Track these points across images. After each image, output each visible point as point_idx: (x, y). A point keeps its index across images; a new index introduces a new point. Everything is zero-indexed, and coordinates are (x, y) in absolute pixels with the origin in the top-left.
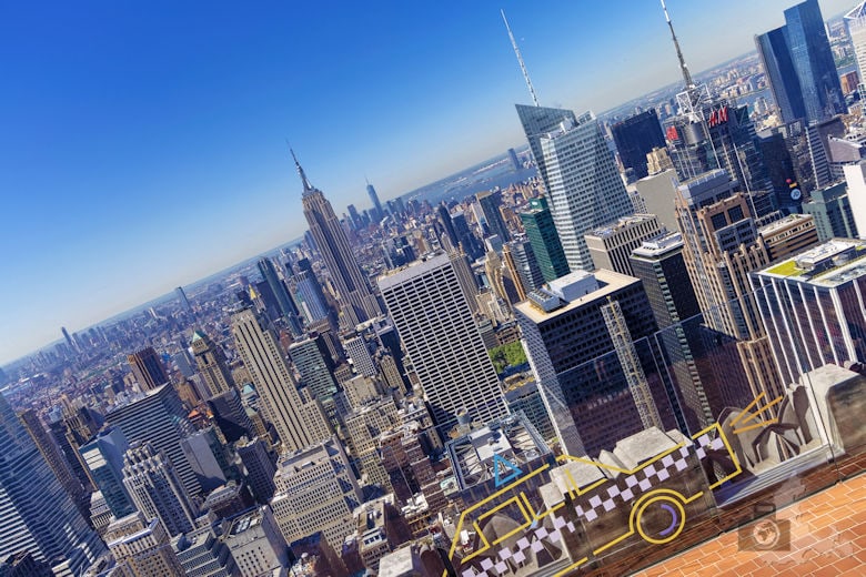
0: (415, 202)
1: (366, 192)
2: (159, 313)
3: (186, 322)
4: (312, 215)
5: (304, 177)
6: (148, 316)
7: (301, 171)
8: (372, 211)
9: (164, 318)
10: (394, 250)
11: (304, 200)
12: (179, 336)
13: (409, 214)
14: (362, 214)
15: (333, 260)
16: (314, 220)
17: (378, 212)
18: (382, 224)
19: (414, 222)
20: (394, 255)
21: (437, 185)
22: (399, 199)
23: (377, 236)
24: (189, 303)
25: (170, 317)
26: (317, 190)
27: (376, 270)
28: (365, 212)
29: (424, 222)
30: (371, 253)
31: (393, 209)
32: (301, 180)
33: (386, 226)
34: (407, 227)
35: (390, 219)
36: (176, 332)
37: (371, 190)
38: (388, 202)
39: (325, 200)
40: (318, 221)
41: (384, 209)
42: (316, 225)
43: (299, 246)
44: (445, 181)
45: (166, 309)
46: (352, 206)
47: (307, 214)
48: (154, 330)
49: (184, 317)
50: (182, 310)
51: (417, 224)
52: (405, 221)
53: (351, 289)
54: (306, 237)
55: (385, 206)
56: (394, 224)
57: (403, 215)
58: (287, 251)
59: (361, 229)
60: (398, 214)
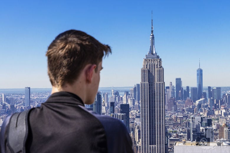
2: (7, 100)
4: (147, 74)
5: (153, 43)
7: (153, 38)
8: (194, 89)
10: (198, 127)
11: (146, 60)
13: (222, 103)
14: (185, 88)
15: (147, 114)
16: (147, 78)
17: (198, 92)
18: (197, 102)
19: (224, 111)
20: (196, 131)
22: (219, 89)
23: (190, 110)
25: (12, 107)
26: (158, 57)
27: (178, 136)
28: (188, 87)
30: (179, 121)
31: (211, 94)
32: (150, 45)
33: (200, 105)
34: (216, 113)
35: (205, 101)
37: (200, 73)
38: (209, 88)
39: (161, 67)
40: (149, 81)
41: (204, 91)
42: (147, 82)
43: (127, 93)
45: (12, 99)
46: (180, 79)
47: (143, 71)
50: (24, 104)
52: (217, 107)
53: (152, 142)
54: (135, 88)
55: (206, 89)
56: (207, 106)
57: (217, 102)
58: (117, 94)
59: (180, 99)
60: (213, 100)
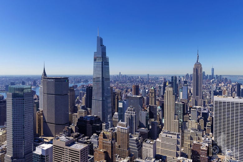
0: (226, 79)
1: (211, 70)
2: (141, 78)
3: (146, 83)
5: (198, 59)
6: (138, 77)
7: (198, 57)
8: (210, 76)
9: (142, 80)
11: (195, 65)
12: (144, 86)
13: (222, 81)
16: (195, 71)
17: (212, 77)
18: (211, 81)
19: (223, 84)
20: (215, 91)
21: (236, 76)
22: (221, 76)
23: (208, 83)
24: (149, 79)
25: (143, 80)
26: (200, 64)
27: (205, 93)
28: (207, 75)
29: (227, 86)
30: (205, 87)
31: (217, 78)
33: (213, 82)
34: (220, 85)
35: (215, 80)
36: (143, 85)
37: (213, 70)
38: (217, 75)
39: (201, 67)
41: (214, 76)
42: (195, 73)
43: (183, 77)
44: (239, 76)
45: (143, 78)
46: (204, 72)
47: (194, 69)
48: (138, 82)
49: (146, 82)
50: (147, 80)
51: (224, 85)
52: (220, 83)
53: (197, 95)
54: (186, 75)
55: (215, 76)
56: (216, 82)
57: (220, 81)
58: (179, 77)
59: (204, 79)
60: (219, 80)
